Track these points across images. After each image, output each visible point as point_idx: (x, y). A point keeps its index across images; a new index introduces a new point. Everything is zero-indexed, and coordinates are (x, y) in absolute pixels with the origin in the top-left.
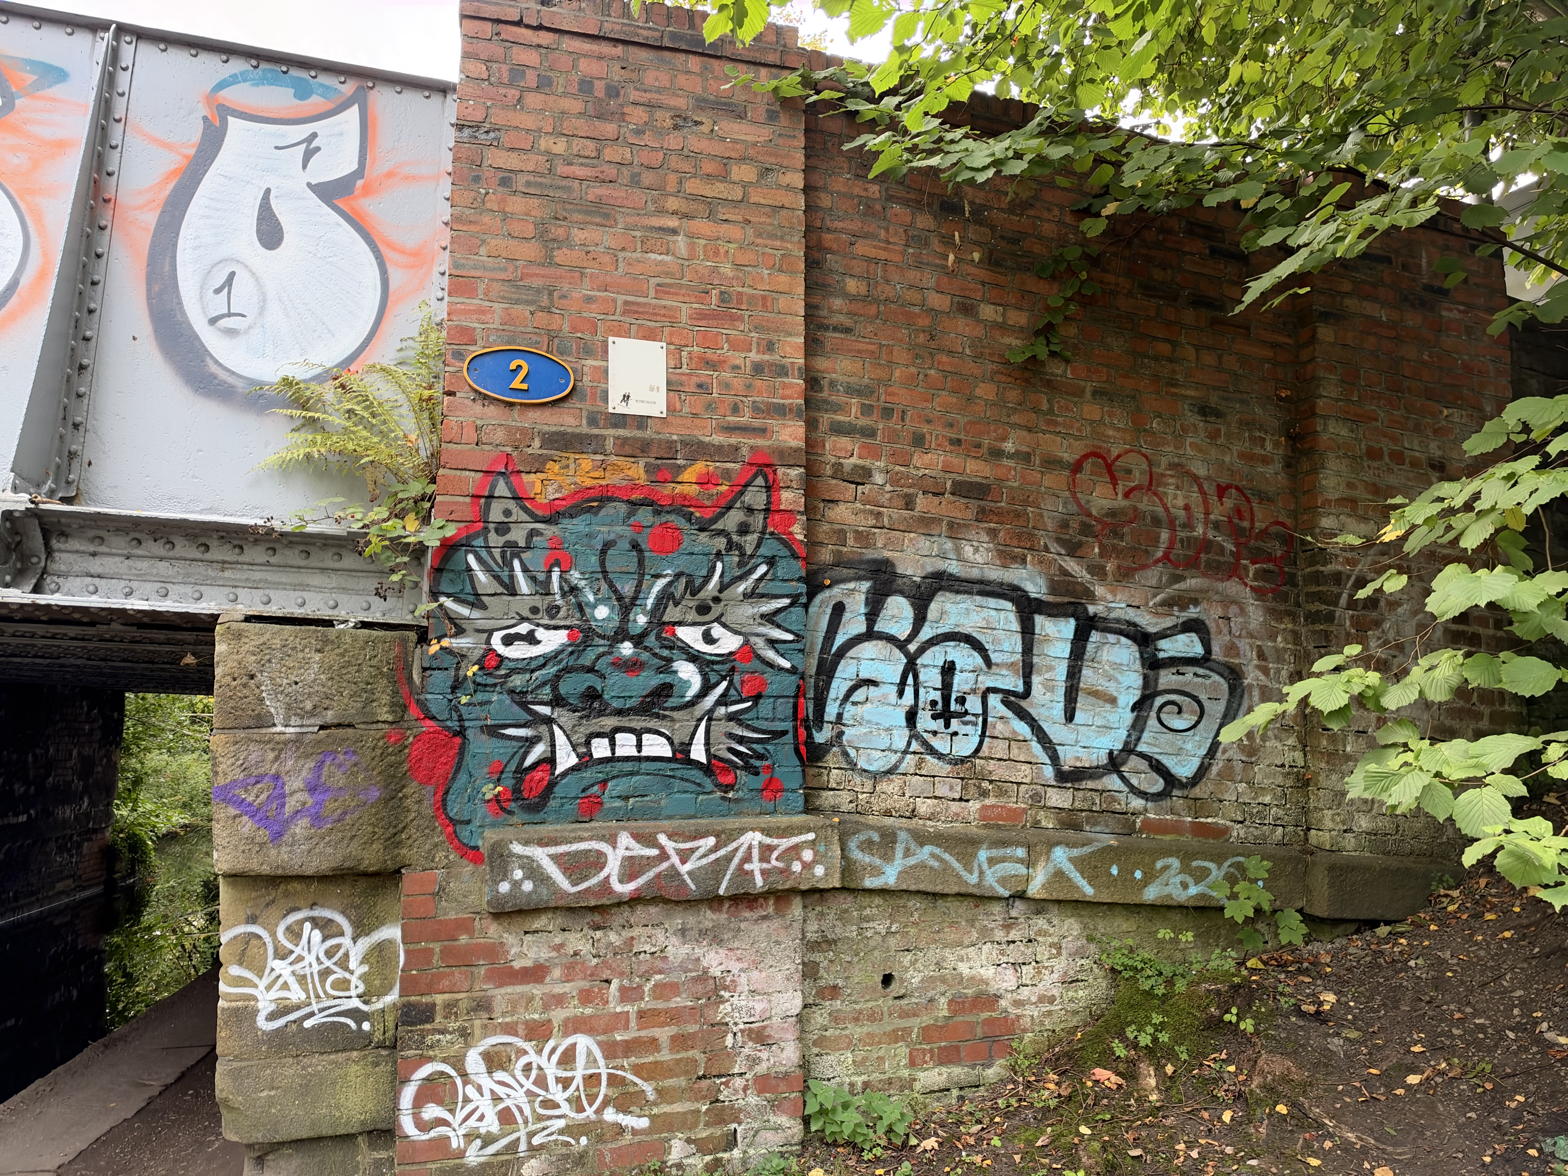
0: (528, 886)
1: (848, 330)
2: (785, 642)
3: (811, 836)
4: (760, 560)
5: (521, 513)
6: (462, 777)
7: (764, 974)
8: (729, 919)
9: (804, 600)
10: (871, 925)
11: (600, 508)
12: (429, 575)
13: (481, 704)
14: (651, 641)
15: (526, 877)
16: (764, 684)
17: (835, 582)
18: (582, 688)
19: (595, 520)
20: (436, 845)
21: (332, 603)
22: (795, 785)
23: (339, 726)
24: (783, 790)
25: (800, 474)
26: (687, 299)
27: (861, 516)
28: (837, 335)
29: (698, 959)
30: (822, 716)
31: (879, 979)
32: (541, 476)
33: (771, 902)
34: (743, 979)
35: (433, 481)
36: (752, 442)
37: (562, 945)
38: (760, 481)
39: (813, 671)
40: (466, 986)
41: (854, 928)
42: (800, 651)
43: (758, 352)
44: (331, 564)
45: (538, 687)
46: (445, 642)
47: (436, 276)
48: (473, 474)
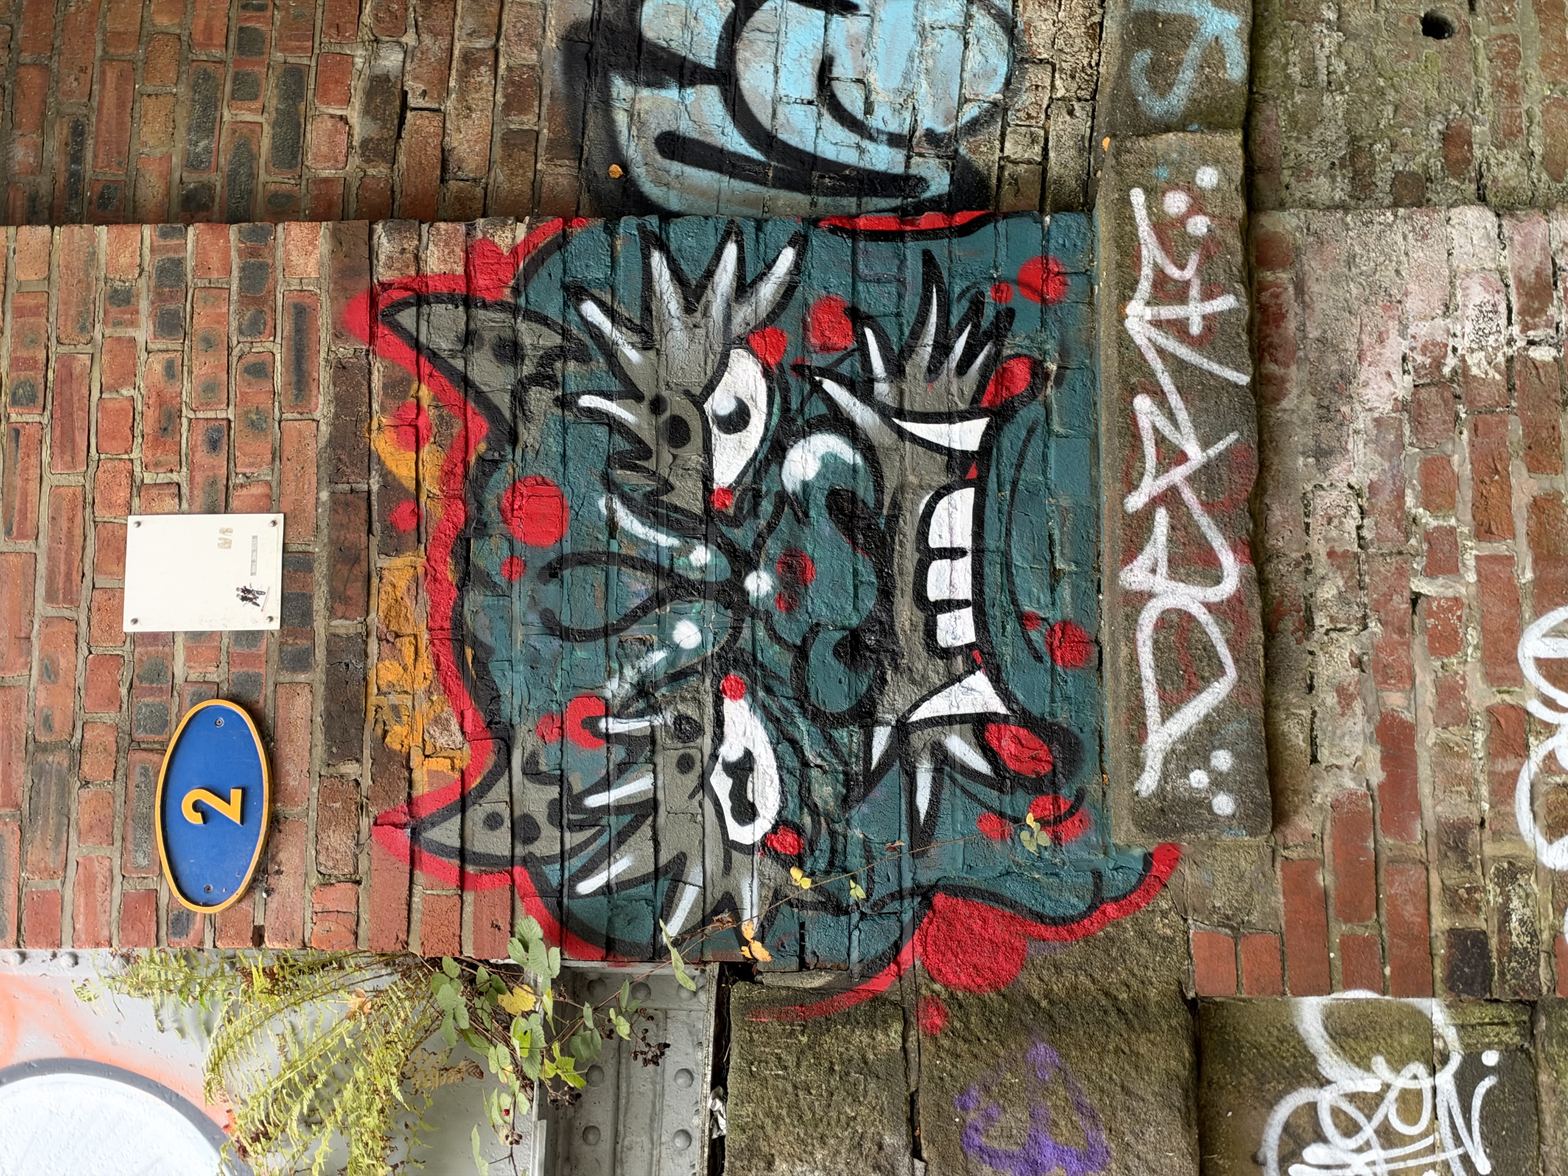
0: (1222, 760)
1: (78, 131)
2: (741, 260)
3: (1138, 197)
4: (572, 316)
5: (492, 795)
6: (1013, 889)
7: (1412, 287)
8: (1299, 362)
9: (653, 222)
10: (1322, 64)
11: (476, 644)
12: (622, 964)
13: (869, 857)
14: (743, 536)
15: (1205, 763)
16: (828, 304)
17: (616, 154)
18: (838, 668)
19: (501, 652)
20: (1142, 935)
21: (680, 1142)
22: (1035, 233)
23: (912, 1122)
24: (1045, 257)
25: (389, 233)
26: (34, 473)
27: (474, 98)
28: (89, 156)
29: (1378, 422)
30: (895, 178)
31: (1431, 46)
32: (416, 760)
33: (1269, 276)
34: (1422, 330)
35: (436, 962)
36: (325, 336)
37: (1341, 691)
38: (407, 318)
39: (801, 199)
40: (1416, 873)
41: (1327, 100)
42: (759, 228)
43: (133, 324)
44: (605, 1146)
45: (835, 750)
46: (749, 930)
47: (28, 970)
48: (418, 890)
